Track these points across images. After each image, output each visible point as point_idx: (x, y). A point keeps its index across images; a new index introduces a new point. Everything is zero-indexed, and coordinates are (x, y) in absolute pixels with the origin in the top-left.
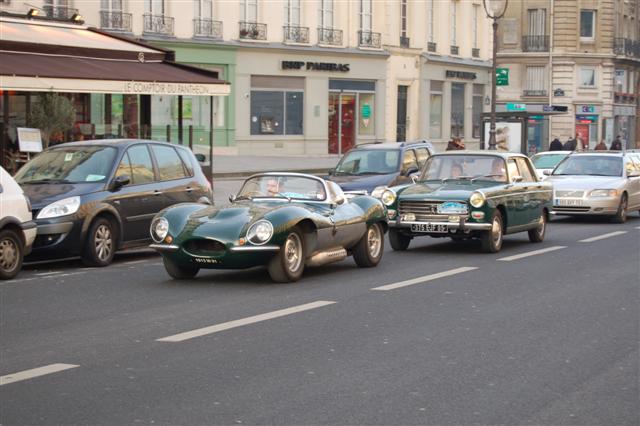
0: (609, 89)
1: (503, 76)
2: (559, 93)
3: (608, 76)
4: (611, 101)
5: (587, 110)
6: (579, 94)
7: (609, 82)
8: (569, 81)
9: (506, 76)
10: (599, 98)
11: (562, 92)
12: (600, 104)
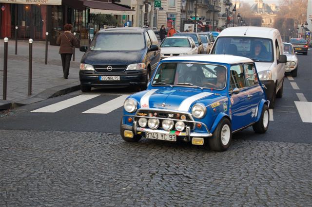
0: (180, 8)
1: (158, 3)
2: (162, 9)
3: (180, 3)
4: (180, 13)
5: (172, 16)
6: (169, 9)
7: (180, 5)
8: (165, 4)
9: (160, 4)
10: (176, 11)
11: (163, 9)
12: (177, 14)
